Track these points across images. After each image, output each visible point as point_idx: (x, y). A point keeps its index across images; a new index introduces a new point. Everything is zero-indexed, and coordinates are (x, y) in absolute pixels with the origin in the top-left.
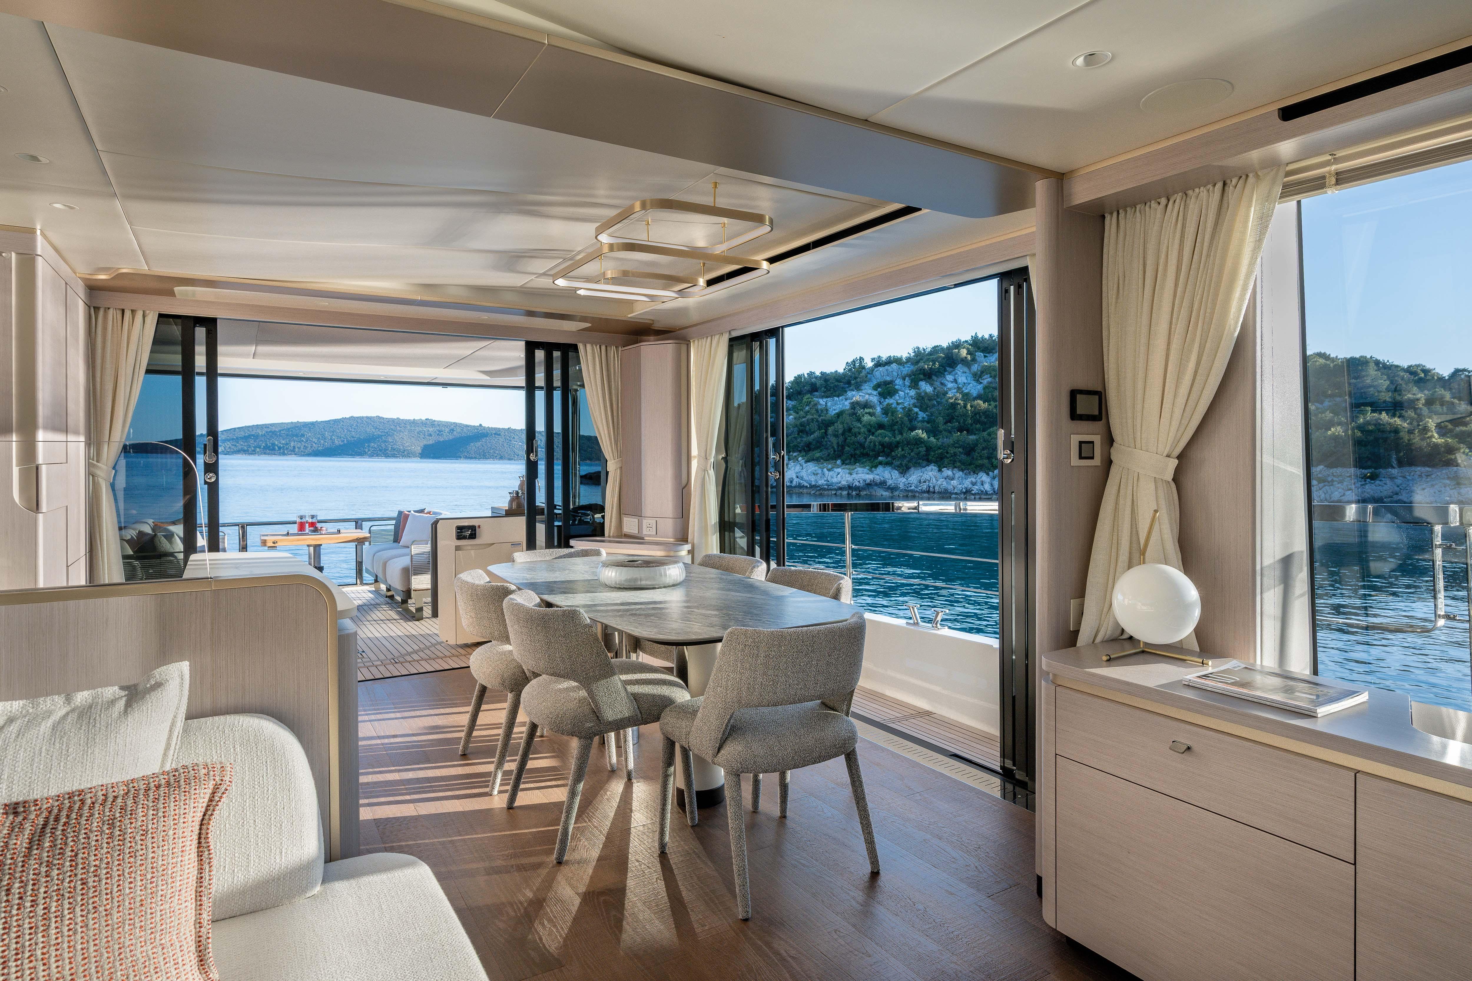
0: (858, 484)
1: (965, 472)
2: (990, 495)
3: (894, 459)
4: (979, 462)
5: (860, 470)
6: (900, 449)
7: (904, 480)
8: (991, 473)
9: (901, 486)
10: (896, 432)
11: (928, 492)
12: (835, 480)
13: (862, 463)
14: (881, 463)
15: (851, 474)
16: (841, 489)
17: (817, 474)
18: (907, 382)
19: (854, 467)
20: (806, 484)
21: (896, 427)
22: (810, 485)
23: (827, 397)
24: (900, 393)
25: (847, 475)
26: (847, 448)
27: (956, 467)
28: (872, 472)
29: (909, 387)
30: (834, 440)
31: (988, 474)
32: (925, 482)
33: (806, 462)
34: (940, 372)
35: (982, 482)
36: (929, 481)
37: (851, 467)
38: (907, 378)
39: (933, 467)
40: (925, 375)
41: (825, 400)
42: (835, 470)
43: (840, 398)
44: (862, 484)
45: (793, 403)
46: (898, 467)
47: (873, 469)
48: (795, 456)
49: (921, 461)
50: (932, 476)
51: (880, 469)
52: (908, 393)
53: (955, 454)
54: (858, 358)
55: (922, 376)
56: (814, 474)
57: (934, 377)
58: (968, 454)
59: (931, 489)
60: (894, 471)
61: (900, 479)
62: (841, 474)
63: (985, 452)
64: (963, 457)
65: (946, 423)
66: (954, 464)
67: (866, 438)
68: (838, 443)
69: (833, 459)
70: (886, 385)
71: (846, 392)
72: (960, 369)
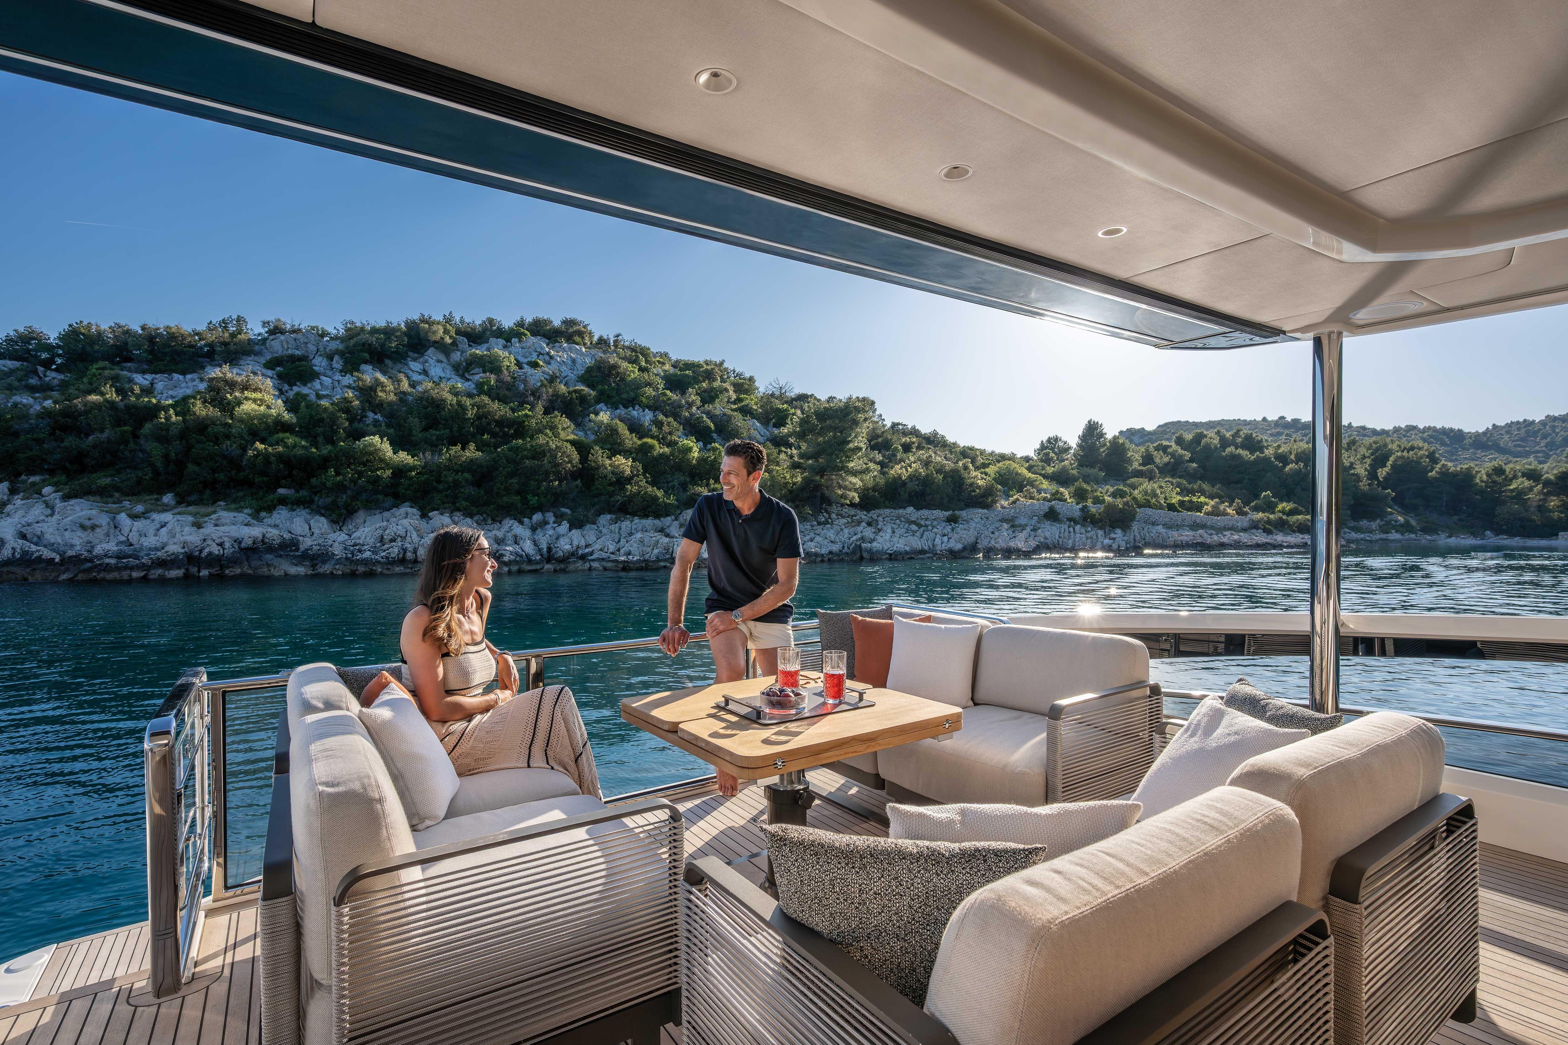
0: (216, 550)
1: (476, 518)
2: (538, 563)
3: (315, 493)
4: (505, 499)
5: (226, 515)
6: (332, 472)
7: (342, 537)
8: (526, 520)
9: (338, 550)
10: (320, 439)
11: (402, 561)
12: (150, 541)
13: (234, 501)
14: (283, 501)
15: (198, 526)
16: (162, 563)
17: (93, 528)
18: (338, 363)
19: (210, 509)
20: (47, 554)
21: (320, 430)
22: (62, 554)
23: (156, 373)
24: (324, 378)
25: (187, 529)
26: (191, 468)
27: (458, 510)
28: (260, 520)
29: (341, 371)
30: (155, 449)
31: (521, 523)
32: (393, 540)
33: (66, 498)
34: (399, 357)
35: (516, 536)
36: (404, 538)
37: (203, 510)
38: (336, 358)
39: (410, 510)
40: (371, 353)
41: (149, 377)
42: (155, 516)
43: (189, 377)
44: (229, 549)
45: (62, 377)
46: (327, 508)
47: (263, 514)
48: (34, 484)
49: (380, 497)
50: (410, 528)
51: (281, 515)
52: (339, 381)
53: (456, 484)
54: (235, 317)
55: (367, 356)
56: (83, 527)
57: (388, 362)
58: (478, 484)
59: (409, 555)
60: (317, 517)
61: (332, 536)
62: (169, 526)
63: (514, 481)
64: (471, 490)
65: (425, 430)
66: (454, 503)
67: (244, 450)
68: (166, 457)
69: (151, 492)
70: (293, 362)
71: (203, 368)
72: (432, 354)
